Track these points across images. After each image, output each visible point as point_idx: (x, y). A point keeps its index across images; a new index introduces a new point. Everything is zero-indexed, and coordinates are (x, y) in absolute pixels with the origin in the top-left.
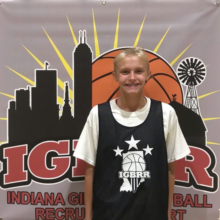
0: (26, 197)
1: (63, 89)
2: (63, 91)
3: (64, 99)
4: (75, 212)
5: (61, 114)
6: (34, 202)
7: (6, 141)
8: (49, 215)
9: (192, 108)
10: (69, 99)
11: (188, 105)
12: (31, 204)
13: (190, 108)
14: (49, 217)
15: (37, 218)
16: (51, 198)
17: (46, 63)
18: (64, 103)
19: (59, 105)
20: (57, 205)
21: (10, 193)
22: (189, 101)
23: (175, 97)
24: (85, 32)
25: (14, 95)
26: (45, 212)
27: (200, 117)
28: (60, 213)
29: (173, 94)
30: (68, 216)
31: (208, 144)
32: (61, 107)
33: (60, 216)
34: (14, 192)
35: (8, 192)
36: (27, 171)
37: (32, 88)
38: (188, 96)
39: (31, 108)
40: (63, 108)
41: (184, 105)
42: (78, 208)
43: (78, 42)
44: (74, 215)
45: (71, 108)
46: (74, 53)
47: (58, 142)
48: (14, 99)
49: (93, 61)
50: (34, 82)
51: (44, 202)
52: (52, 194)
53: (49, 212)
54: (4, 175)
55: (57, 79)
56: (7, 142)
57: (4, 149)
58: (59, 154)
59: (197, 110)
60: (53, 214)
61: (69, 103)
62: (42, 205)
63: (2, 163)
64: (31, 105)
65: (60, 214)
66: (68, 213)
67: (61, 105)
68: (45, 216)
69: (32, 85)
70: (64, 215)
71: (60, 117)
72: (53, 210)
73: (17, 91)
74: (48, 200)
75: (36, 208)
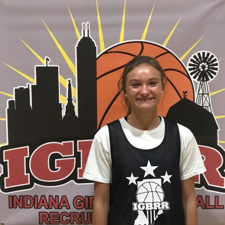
0: (29, 200)
1: (66, 87)
2: (66, 89)
3: (67, 98)
4: (80, 216)
5: (63, 114)
6: (38, 205)
7: (6, 142)
8: (53, 220)
9: (204, 105)
10: (73, 98)
11: (199, 102)
12: (35, 208)
13: (201, 105)
14: (53, 221)
15: (41, 223)
16: (55, 201)
17: (47, 58)
18: (67, 101)
19: (62, 104)
20: (61, 209)
21: (12, 197)
22: (201, 98)
23: (186, 94)
24: (88, 24)
25: (12, 94)
26: (49, 216)
27: (212, 114)
28: (64, 216)
29: (183, 91)
30: (74, 220)
31: (220, 144)
32: (63, 107)
33: (65, 220)
34: (16, 196)
35: (9, 196)
36: (29, 174)
37: (32, 86)
38: (199, 93)
39: (32, 107)
40: (66, 107)
41: (195, 102)
42: (84, 213)
43: (81, 36)
44: (80, 219)
45: (74, 107)
46: (77, 47)
47: (62, 143)
48: (13, 98)
49: (97, 56)
50: (34, 79)
51: (49, 206)
52: (57, 197)
53: (53, 217)
54: (5, 178)
55: (59, 76)
56: (7, 144)
57: (4, 151)
58: (63, 156)
59: (209, 107)
60: (57, 218)
61: (73, 102)
62: (46, 208)
63: (2, 166)
64: (31, 105)
65: (65, 218)
66: (74, 217)
67: (64, 105)
68: (49, 221)
69: (32, 83)
70: (69, 219)
71: (63, 117)
72: (57, 214)
73: (16, 89)
74: (52, 204)
75: (39, 212)
